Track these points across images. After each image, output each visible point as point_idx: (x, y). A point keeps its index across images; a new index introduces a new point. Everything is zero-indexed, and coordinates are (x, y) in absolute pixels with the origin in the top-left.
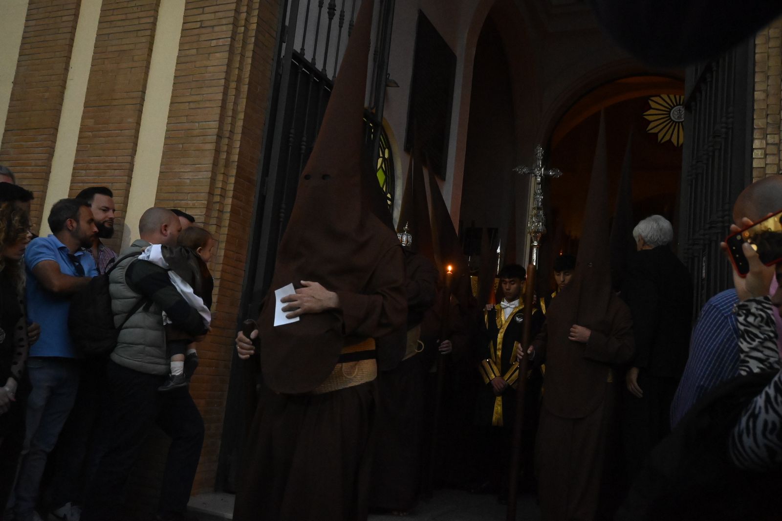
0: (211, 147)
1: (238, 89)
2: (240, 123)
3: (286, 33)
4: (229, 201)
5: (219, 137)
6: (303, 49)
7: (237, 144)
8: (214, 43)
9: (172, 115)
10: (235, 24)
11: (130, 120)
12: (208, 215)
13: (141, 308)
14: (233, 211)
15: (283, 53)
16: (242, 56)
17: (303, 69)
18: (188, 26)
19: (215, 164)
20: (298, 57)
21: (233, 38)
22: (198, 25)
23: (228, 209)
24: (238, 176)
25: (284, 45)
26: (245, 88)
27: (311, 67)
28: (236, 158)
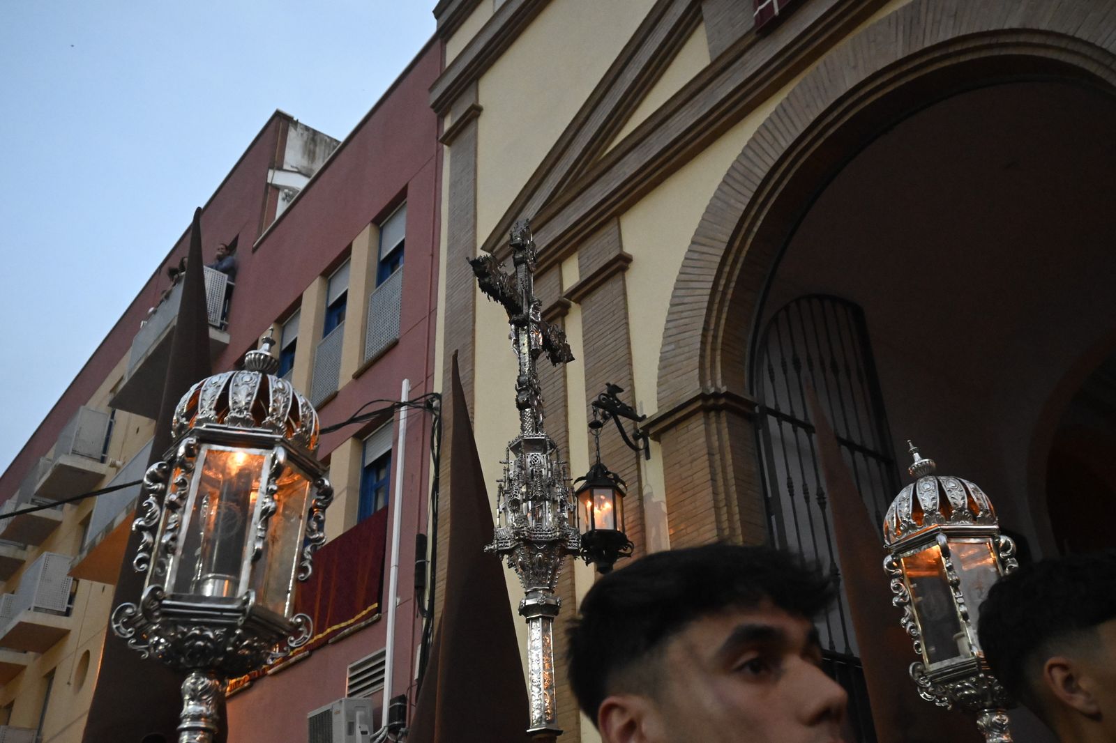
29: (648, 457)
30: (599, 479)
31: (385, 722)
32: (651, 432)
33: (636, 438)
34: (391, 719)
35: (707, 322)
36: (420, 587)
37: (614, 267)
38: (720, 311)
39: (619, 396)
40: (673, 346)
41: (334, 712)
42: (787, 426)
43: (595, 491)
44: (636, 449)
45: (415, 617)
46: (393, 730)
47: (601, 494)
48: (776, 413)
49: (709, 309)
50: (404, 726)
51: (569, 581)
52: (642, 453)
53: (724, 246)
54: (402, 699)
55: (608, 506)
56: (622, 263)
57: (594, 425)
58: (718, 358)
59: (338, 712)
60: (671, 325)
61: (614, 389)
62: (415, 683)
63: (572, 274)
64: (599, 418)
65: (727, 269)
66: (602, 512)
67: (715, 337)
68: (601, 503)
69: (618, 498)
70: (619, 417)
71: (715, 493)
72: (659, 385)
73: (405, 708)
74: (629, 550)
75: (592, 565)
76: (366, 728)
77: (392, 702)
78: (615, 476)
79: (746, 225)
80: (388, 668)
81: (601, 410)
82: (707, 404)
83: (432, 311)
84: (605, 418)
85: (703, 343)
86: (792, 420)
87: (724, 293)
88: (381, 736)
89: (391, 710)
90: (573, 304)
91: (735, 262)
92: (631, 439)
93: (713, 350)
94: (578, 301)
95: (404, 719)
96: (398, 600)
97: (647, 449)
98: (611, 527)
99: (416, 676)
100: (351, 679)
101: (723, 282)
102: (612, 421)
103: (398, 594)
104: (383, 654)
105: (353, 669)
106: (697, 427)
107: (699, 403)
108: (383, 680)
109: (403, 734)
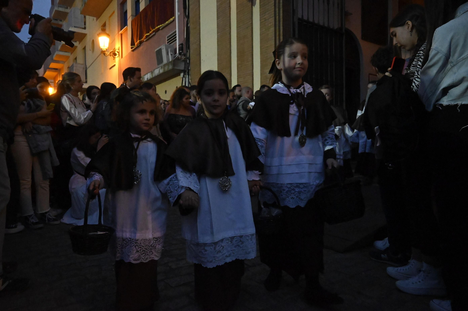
3: (295, 12)
6: (302, 16)
9: (261, 53)
10: (275, 16)
11: (250, 58)
15: (295, 20)
16: (279, 26)
17: (304, 23)
18: (262, 21)
20: (301, 20)
21: (275, 22)
22: (264, 20)
25: (295, 17)
27: (308, 22)
31: (178, 52)
34: (179, 51)
36: (185, 8)
41: (162, 48)
45: (184, 18)
46: (180, 54)
50: (183, 52)
54: (182, 44)
59: (163, 49)
62: (185, 39)
73: (183, 47)
76: (172, 53)
77: (179, 45)
80: (177, 36)
88: (177, 56)
89: (179, 48)
95: (183, 51)
96: (179, 13)
99: (185, 37)
100: (168, 40)
103: (178, 11)
104: (176, 32)
105: (168, 37)
108: (176, 40)
109: (183, 54)
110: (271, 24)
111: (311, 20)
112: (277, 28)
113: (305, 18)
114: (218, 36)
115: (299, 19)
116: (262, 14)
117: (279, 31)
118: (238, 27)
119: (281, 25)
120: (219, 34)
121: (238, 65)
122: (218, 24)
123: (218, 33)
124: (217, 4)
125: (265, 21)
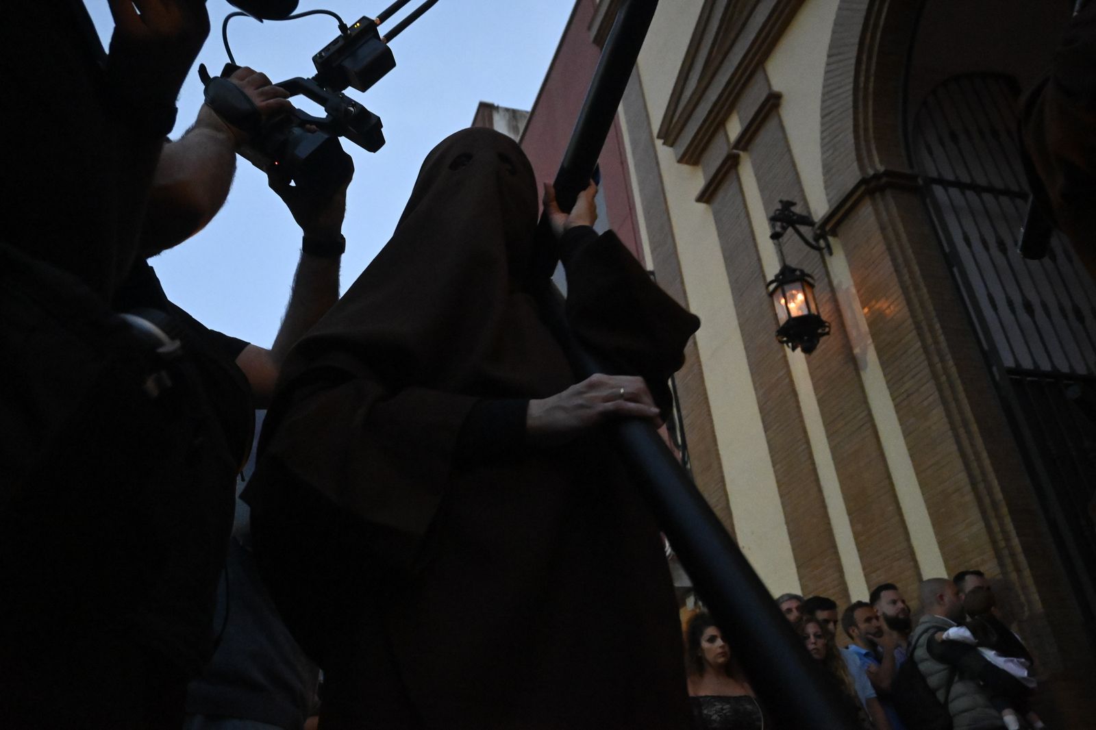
0: (969, 498)
1: (968, 432)
2: (987, 462)
3: (989, 356)
4: (1016, 541)
5: (974, 484)
6: (1016, 360)
7: (995, 483)
8: (925, 403)
9: (923, 484)
10: (935, 376)
11: (891, 508)
12: (1001, 564)
13: (956, 678)
14: (1027, 550)
15: (997, 377)
16: (956, 400)
17: (1029, 379)
18: (898, 400)
19: (984, 513)
20: (1017, 371)
21: (940, 390)
22: (905, 396)
23: (1019, 549)
24: (1011, 512)
25: (994, 369)
26: (974, 428)
27: (1036, 372)
28: (999, 496)
29: (831, 253)
30: (789, 277)
32: (828, 228)
33: (817, 239)
35: (856, 119)
37: (767, 107)
38: (866, 106)
39: (793, 209)
40: (831, 152)
42: (954, 191)
43: (786, 287)
44: (819, 249)
47: (792, 289)
48: (941, 181)
49: (855, 107)
51: (787, 380)
52: (825, 251)
53: (856, 48)
55: (800, 297)
56: (773, 102)
57: (775, 236)
58: (873, 147)
60: (825, 134)
61: (787, 205)
63: (734, 128)
64: (778, 229)
65: (864, 67)
66: (796, 304)
67: (866, 130)
68: (794, 297)
69: (808, 291)
70: (798, 226)
71: (894, 260)
72: (826, 188)
74: (827, 330)
75: (799, 350)
78: (802, 271)
79: (872, 22)
81: (779, 224)
82: (869, 188)
83: (632, 208)
84: (784, 229)
85: (857, 137)
86: (958, 184)
87: (866, 88)
90: (741, 153)
91: (870, 58)
92: (814, 243)
93: (867, 141)
94: (745, 149)
97: (829, 247)
98: (805, 312)
101: (862, 79)
102: (790, 230)
106: (866, 212)
107: (863, 188)
110: (931, 399)
111: (1046, 366)
112: (953, 405)
113: (1027, 364)
114: (775, 472)
115: (1010, 371)
116: (893, 383)
117: (961, 412)
118: (831, 434)
119: (962, 395)
120: (778, 466)
121: (857, 535)
122: (768, 442)
123: (774, 464)
124: (756, 394)
125: (908, 396)
